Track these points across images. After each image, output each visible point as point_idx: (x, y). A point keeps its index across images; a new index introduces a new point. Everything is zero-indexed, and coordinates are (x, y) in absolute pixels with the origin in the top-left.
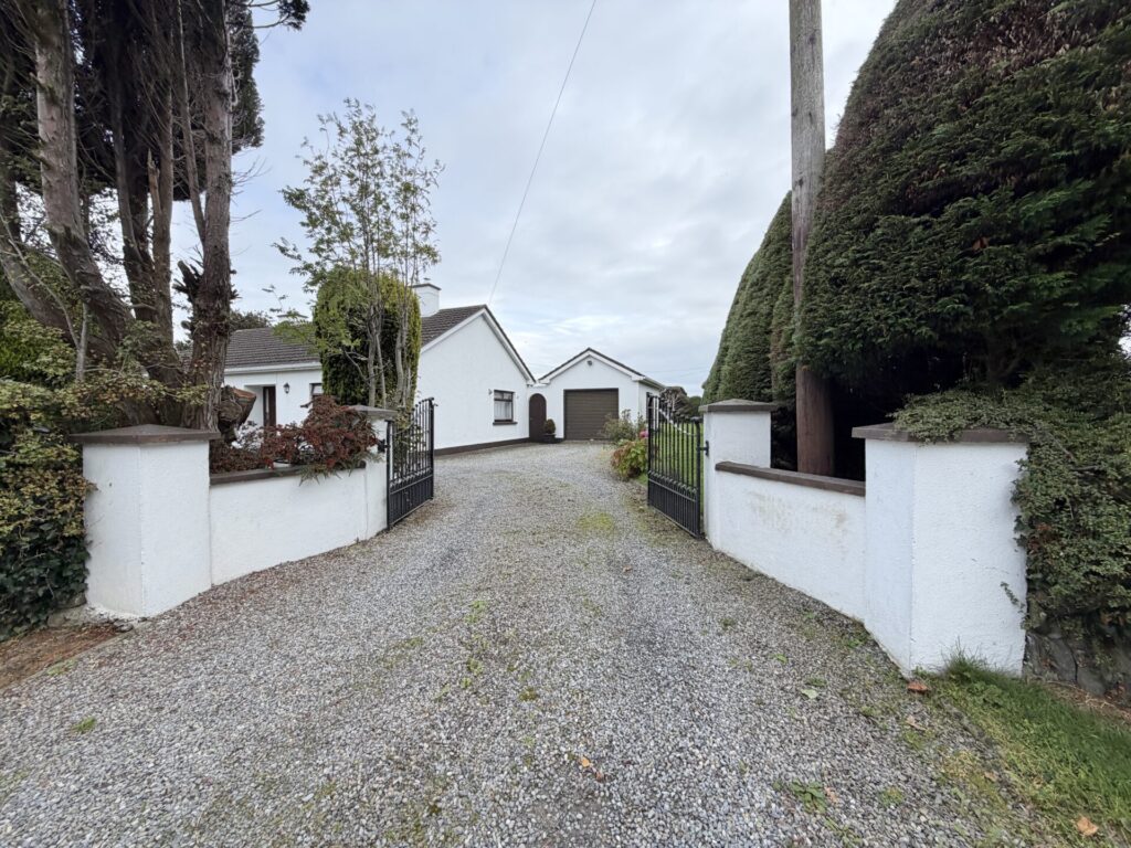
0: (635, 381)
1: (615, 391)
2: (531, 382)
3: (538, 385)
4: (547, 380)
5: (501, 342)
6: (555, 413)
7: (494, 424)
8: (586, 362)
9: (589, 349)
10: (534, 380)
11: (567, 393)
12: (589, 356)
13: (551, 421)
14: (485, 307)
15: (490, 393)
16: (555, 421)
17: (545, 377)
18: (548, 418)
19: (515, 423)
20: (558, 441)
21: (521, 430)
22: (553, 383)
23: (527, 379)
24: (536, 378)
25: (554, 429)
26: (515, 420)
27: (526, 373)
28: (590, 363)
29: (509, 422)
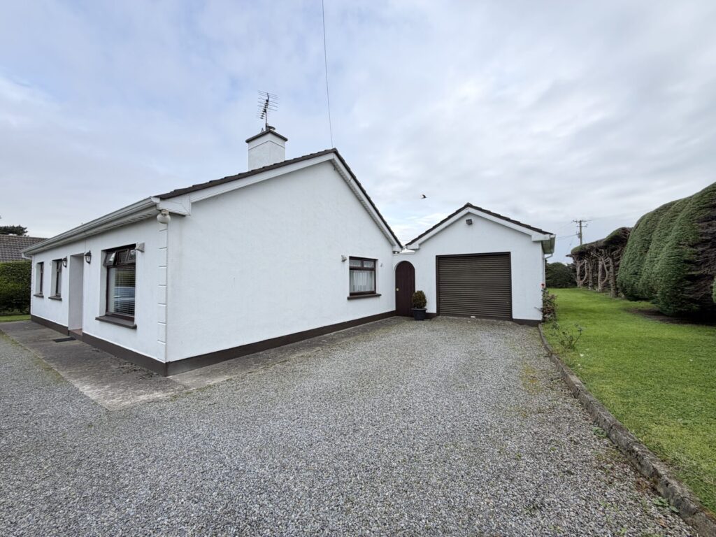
0: (536, 242)
1: (507, 255)
2: (397, 248)
3: (406, 251)
4: (415, 245)
5: (360, 200)
6: (426, 282)
7: (349, 299)
8: (464, 222)
9: (468, 205)
10: (401, 247)
11: (440, 259)
12: (468, 214)
13: (421, 292)
14: (335, 152)
15: (344, 261)
16: (426, 293)
17: (413, 241)
18: (417, 289)
19: (379, 295)
20: (429, 317)
21: (386, 302)
22: (422, 247)
23: (392, 245)
24: (403, 244)
25: (425, 303)
26: (378, 292)
27: (391, 239)
28: (470, 223)
29: (372, 294)
